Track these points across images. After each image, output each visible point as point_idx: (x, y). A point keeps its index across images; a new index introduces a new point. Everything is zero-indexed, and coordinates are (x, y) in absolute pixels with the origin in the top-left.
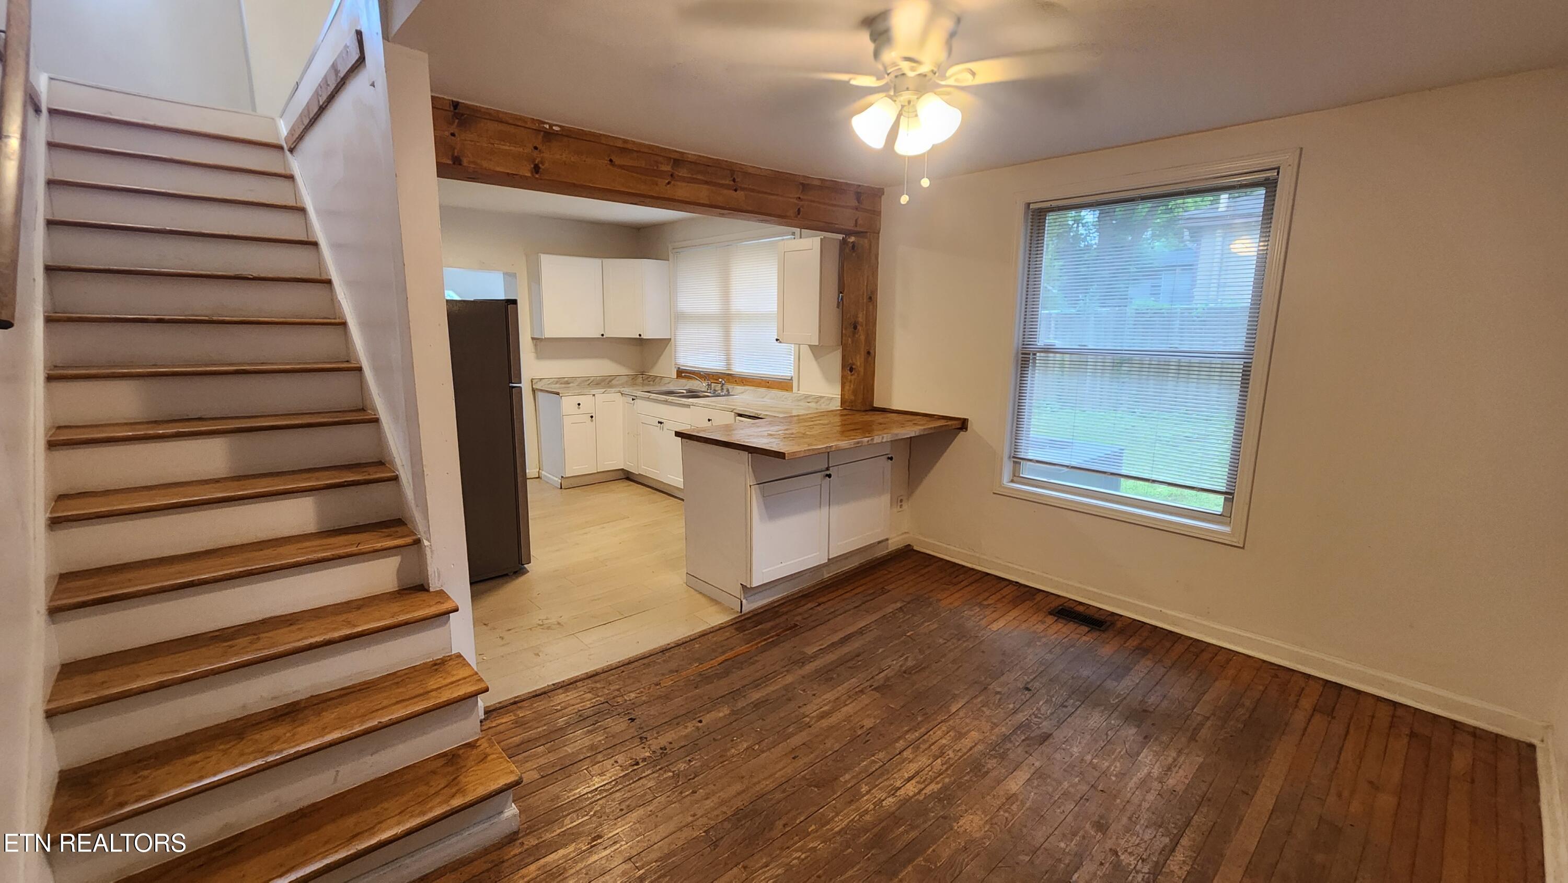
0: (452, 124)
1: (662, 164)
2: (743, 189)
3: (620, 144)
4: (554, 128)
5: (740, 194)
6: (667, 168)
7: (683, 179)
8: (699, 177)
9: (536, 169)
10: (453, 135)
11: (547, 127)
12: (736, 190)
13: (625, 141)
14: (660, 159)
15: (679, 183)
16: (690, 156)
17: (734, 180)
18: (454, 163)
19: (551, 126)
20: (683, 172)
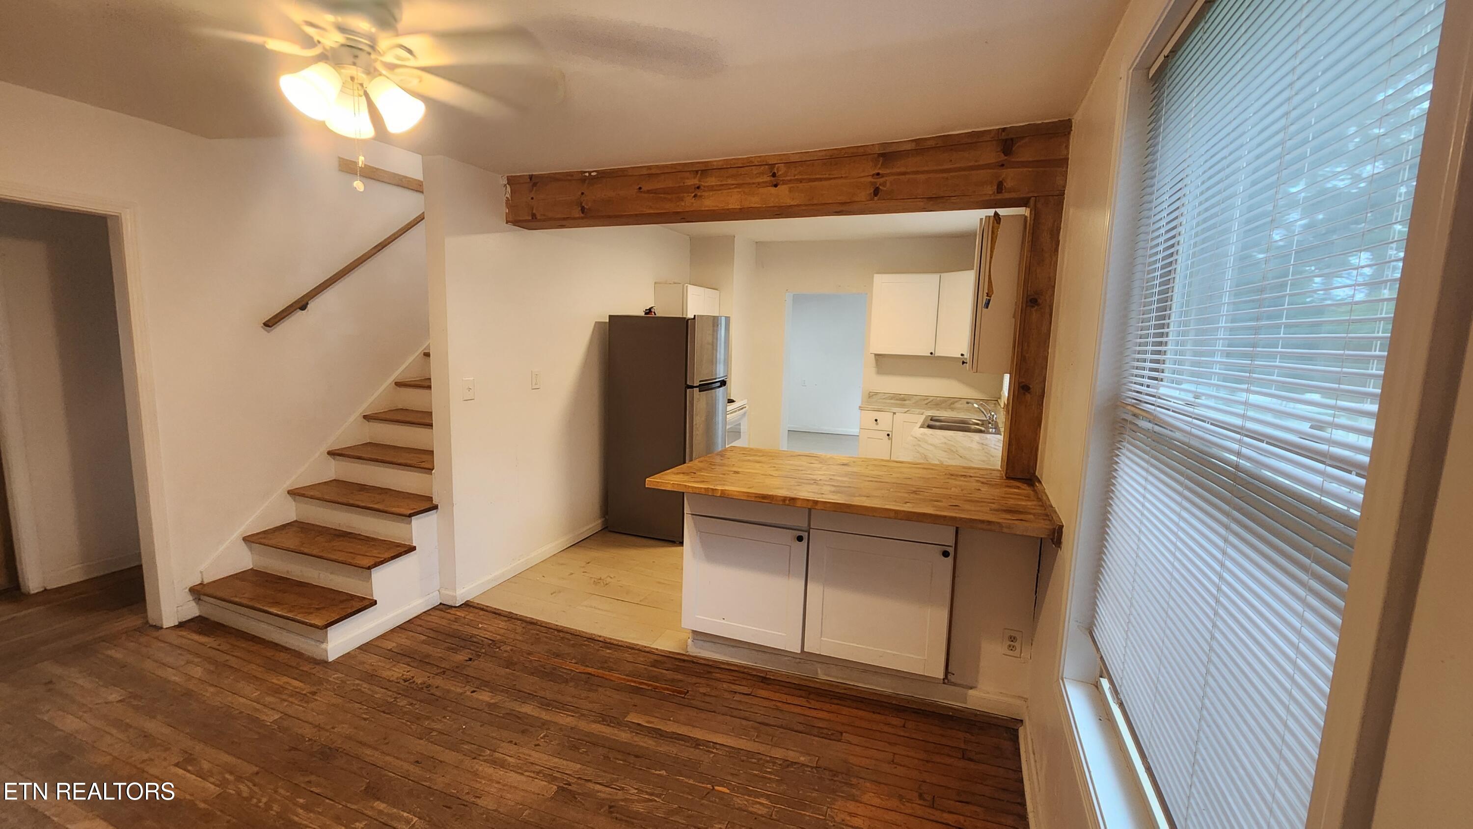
0: (531, 191)
1: (688, 178)
2: (785, 183)
3: (645, 172)
4: (592, 174)
5: (783, 189)
6: (693, 181)
7: (711, 188)
8: (730, 181)
9: (583, 210)
10: (532, 198)
11: (587, 174)
12: (776, 186)
13: (649, 168)
14: (688, 174)
15: (706, 194)
16: (715, 163)
17: (774, 175)
18: (533, 218)
19: (590, 173)
20: (711, 181)
